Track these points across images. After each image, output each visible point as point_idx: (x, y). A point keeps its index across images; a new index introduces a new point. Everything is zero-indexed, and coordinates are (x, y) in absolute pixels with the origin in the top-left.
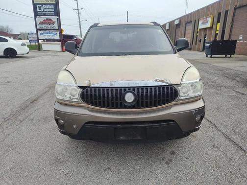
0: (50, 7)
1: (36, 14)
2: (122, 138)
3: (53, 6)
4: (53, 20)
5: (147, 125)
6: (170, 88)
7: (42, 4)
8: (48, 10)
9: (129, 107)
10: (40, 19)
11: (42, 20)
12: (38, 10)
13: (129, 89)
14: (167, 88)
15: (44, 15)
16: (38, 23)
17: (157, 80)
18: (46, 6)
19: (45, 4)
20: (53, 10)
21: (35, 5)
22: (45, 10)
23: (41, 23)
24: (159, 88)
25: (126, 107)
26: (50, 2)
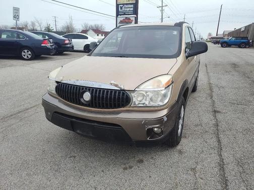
0: (130, 6)
1: (118, 14)
2: (78, 131)
3: (132, 6)
4: (131, 19)
5: (96, 124)
6: (121, 93)
7: (123, 4)
8: (128, 9)
9: (85, 105)
10: (121, 18)
11: (122, 19)
12: (120, 10)
13: (86, 89)
14: (119, 93)
15: (125, 14)
16: (118, 22)
17: (111, 84)
18: (127, 6)
19: (127, 4)
20: (132, 9)
21: (117, 5)
22: (126, 9)
23: (121, 22)
24: (111, 92)
25: (83, 104)
26: (130, 2)
